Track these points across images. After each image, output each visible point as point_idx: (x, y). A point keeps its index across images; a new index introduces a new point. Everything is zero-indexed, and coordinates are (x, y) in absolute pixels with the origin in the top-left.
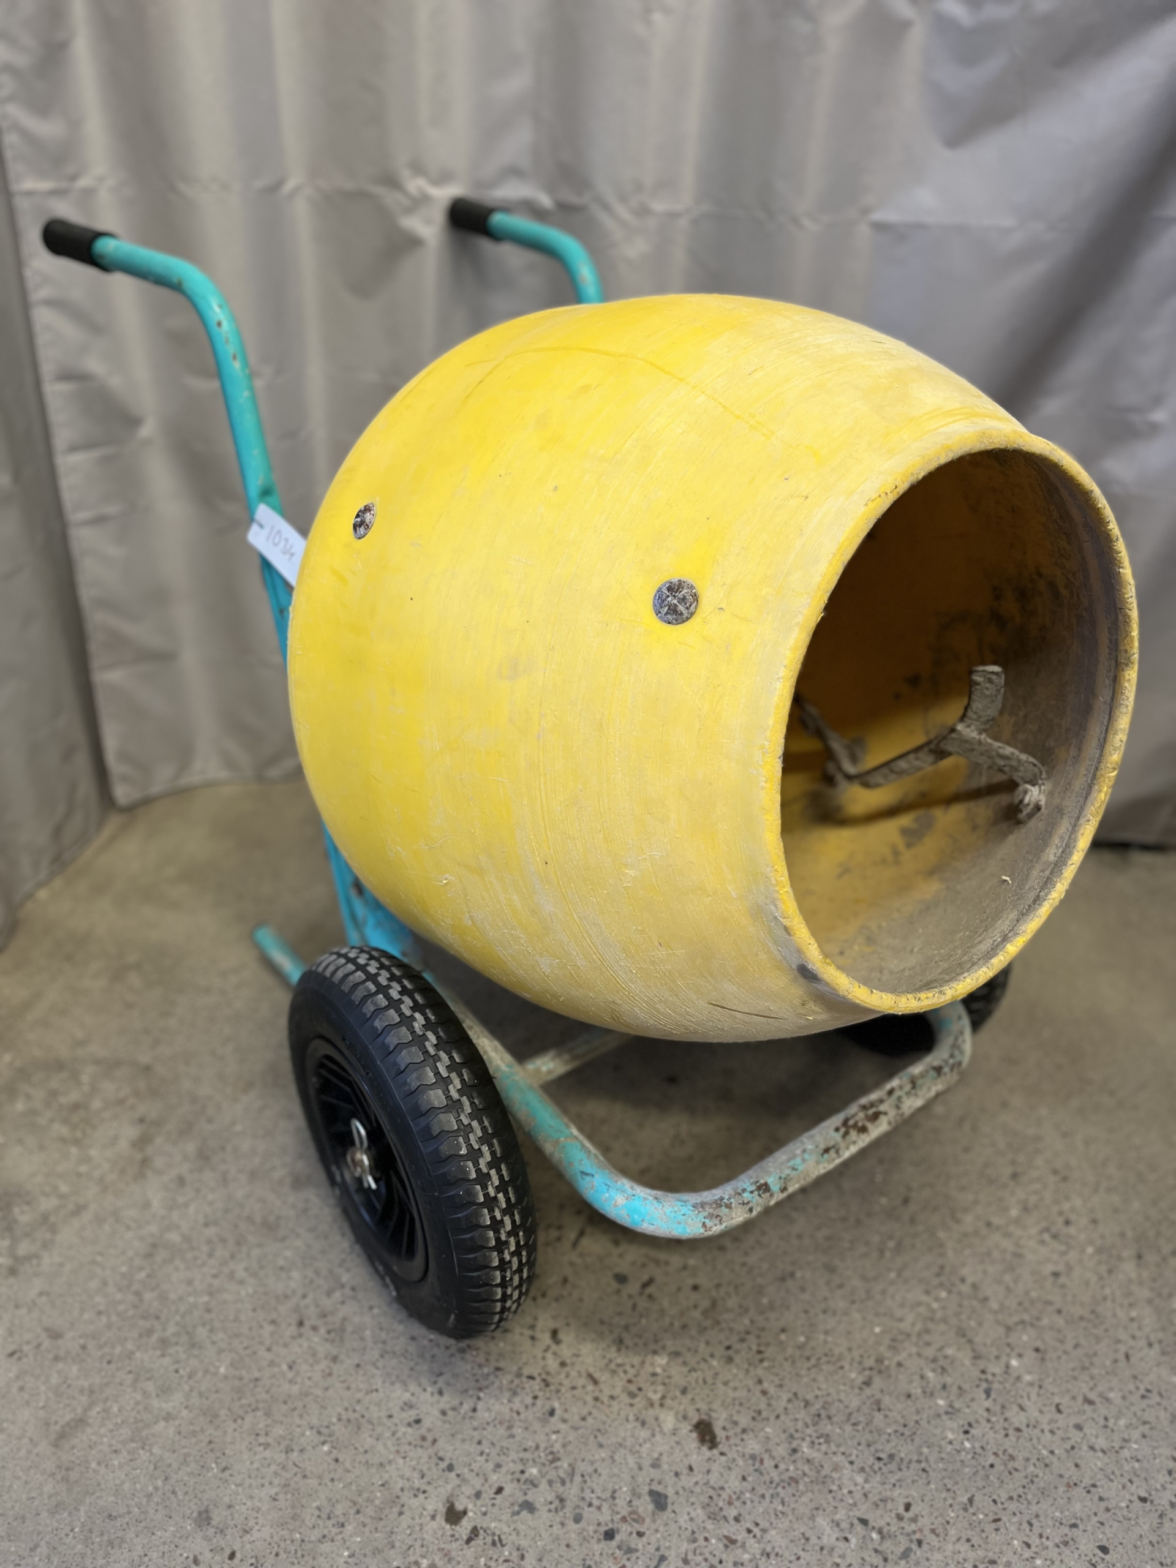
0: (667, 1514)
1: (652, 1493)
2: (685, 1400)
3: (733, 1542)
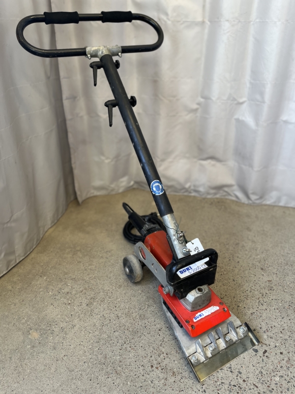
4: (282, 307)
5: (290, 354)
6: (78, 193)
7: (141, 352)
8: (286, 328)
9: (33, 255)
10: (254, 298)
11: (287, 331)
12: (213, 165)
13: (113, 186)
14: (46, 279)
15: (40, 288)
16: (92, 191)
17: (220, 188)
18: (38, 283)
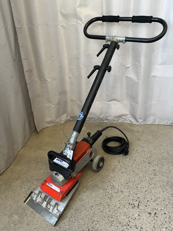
4: (163, 185)
5: (170, 213)
6: (37, 126)
7: (82, 222)
8: (166, 198)
9: (11, 167)
10: (146, 181)
11: (167, 200)
12: (115, 104)
13: (57, 120)
14: (21, 181)
15: (17, 187)
16: (46, 124)
17: (120, 116)
18: (16, 184)
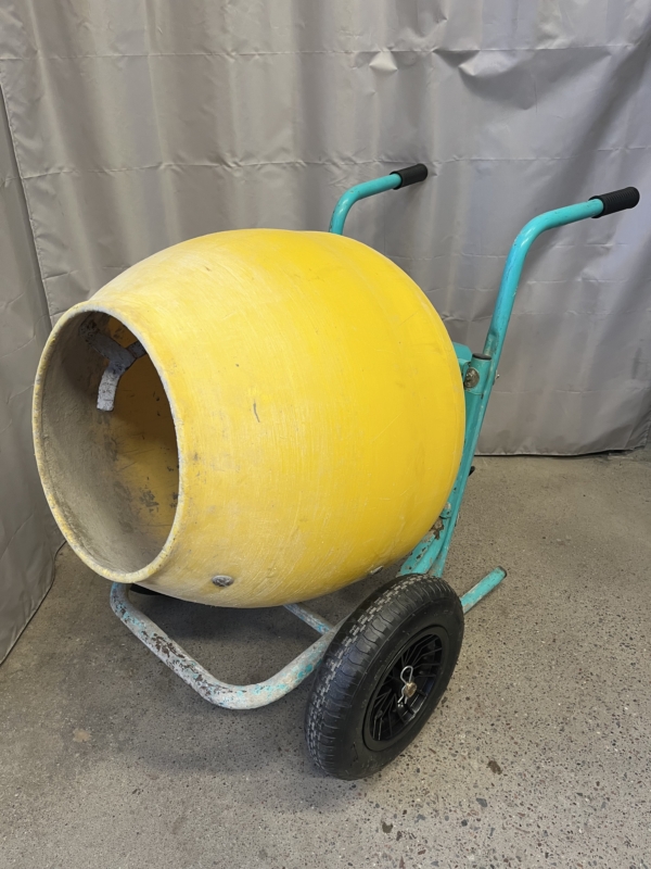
0: (488, 809)
1: (477, 800)
2: (480, 753)
3: (524, 815)
